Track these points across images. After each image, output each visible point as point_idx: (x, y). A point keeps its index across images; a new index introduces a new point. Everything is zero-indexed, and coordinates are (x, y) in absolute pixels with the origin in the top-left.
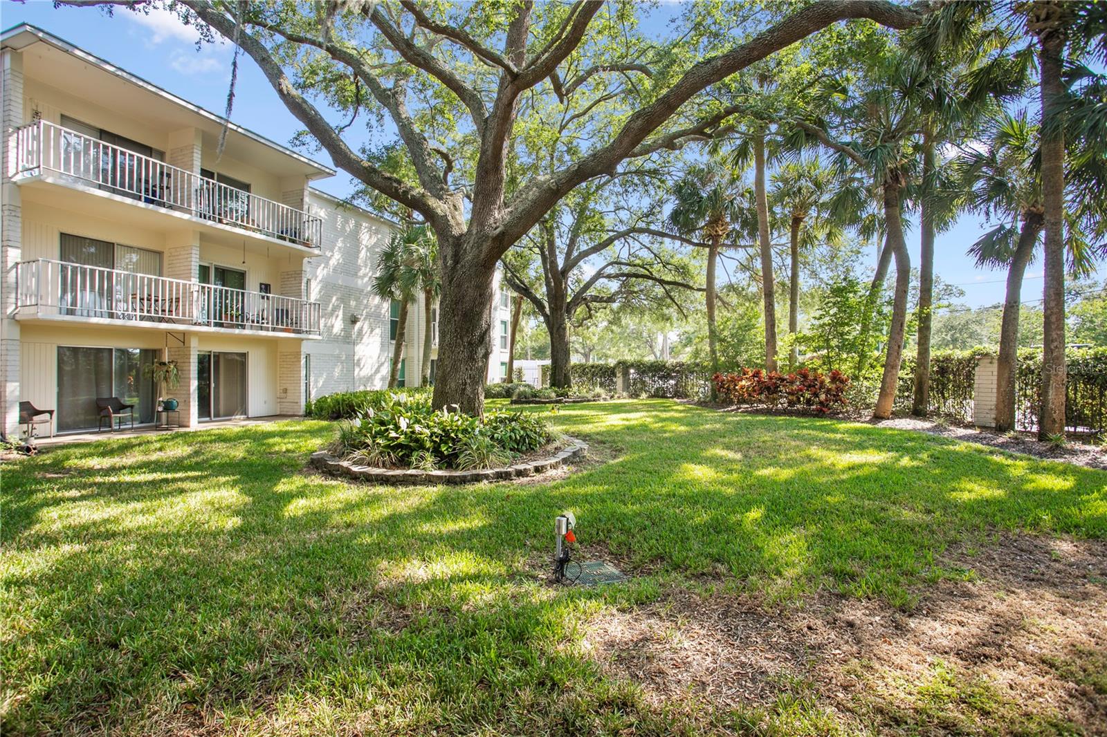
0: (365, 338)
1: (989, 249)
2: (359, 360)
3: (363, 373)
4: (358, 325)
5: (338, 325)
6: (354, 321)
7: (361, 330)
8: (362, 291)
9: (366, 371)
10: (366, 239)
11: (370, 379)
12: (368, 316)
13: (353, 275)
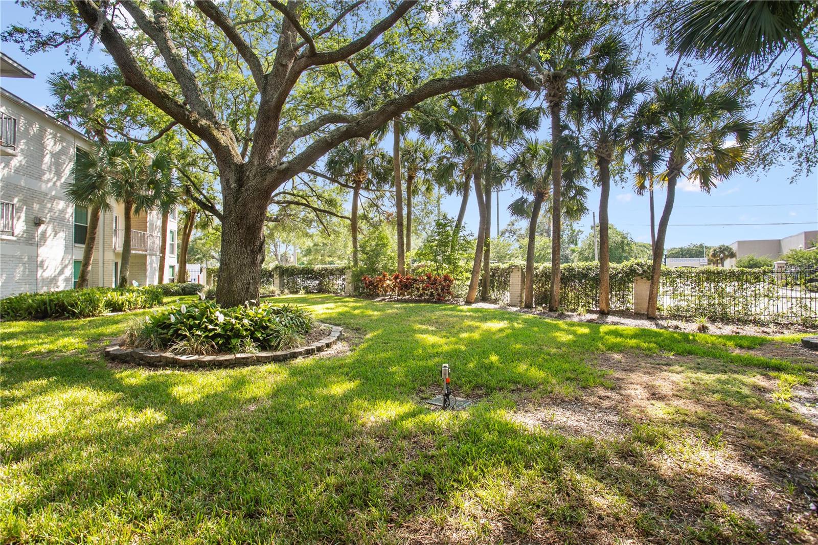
0: (49, 241)
1: (518, 208)
2: (42, 262)
3: (47, 274)
4: (42, 227)
5: (20, 226)
6: (38, 223)
7: (44, 234)
8: (47, 194)
9: (49, 273)
10: (51, 144)
11: (53, 280)
12: (52, 219)
13: (37, 178)
